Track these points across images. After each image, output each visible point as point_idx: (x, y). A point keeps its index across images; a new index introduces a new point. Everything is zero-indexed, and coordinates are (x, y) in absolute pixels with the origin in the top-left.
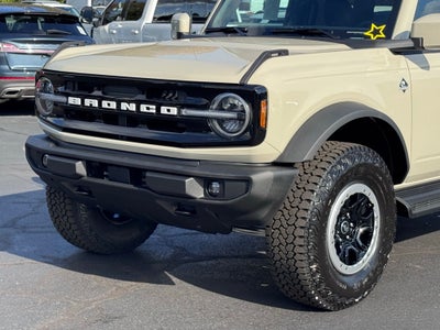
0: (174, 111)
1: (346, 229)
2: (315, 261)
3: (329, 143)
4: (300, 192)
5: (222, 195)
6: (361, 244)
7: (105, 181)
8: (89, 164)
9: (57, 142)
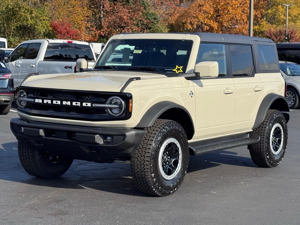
0: (89, 105)
1: (167, 159)
2: (153, 172)
3: (158, 120)
4: (146, 141)
5: (112, 142)
6: (173, 166)
7: (52, 138)
8: (46, 130)
9: (28, 121)
